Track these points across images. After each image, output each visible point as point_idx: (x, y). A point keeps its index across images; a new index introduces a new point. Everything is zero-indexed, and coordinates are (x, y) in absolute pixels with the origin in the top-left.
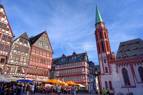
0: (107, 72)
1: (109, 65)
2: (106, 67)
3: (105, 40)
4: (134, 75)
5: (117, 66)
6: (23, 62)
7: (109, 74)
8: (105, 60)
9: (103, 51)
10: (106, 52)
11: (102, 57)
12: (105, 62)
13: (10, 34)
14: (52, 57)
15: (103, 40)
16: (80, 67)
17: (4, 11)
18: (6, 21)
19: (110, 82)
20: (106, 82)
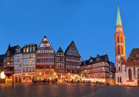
0: (119, 71)
1: (121, 65)
2: (119, 67)
3: (121, 44)
4: (134, 73)
5: (126, 67)
6: (62, 66)
7: (120, 72)
8: (119, 61)
9: (119, 54)
10: (120, 55)
11: (117, 59)
12: (119, 63)
13: (53, 51)
14: (80, 61)
15: (119, 44)
16: (102, 66)
17: (47, 39)
18: (49, 45)
19: (121, 78)
20: (118, 78)
